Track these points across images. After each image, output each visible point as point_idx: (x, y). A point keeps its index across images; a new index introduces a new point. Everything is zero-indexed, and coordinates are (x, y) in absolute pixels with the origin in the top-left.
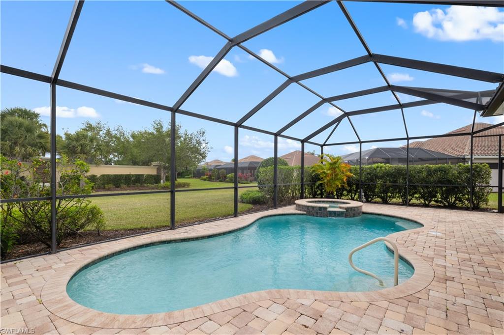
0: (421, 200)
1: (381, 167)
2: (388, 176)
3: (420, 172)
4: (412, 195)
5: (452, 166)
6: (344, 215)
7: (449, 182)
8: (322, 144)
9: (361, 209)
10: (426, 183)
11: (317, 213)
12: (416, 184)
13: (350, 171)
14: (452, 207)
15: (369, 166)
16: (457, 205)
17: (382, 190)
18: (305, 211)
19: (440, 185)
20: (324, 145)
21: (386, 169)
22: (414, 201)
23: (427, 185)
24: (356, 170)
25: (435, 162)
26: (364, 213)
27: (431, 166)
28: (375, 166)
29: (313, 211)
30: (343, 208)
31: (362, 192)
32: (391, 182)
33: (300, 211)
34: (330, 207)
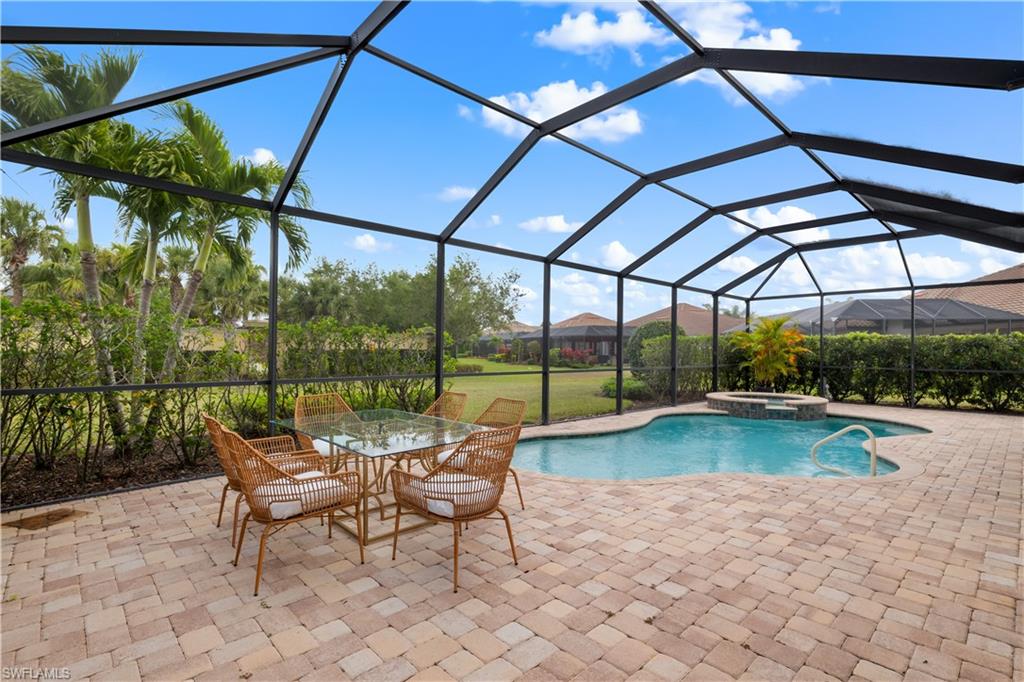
0: (941, 398)
1: (862, 339)
2: (876, 354)
3: (939, 347)
4: (924, 389)
5: (1000, 337)
6: (795, 417)
7: (995, 365)
8: (749, 296)
9: (825, 409)
10: (949, 367)
11: (748, 412)
12: (931, 369)
13: (802, 343)
14: (1001, 410)
15: (839, 336)
16: (1012, 408)
17: (864, 379)
18: (726, 409)
19: (976, 371)
20: (752, 299)
21: (871, 342)
22: (927, 400)
23: (952, 370)
24: (813, 343)
25: (981, 327)
26: (829, 416)
27: (959, 337)
28: (850, 335)
29: (741, 410)
30: (794, 406)
31: (825, 381)
32: (883, 366)
33: (718, 409)
34: (769, 404)
